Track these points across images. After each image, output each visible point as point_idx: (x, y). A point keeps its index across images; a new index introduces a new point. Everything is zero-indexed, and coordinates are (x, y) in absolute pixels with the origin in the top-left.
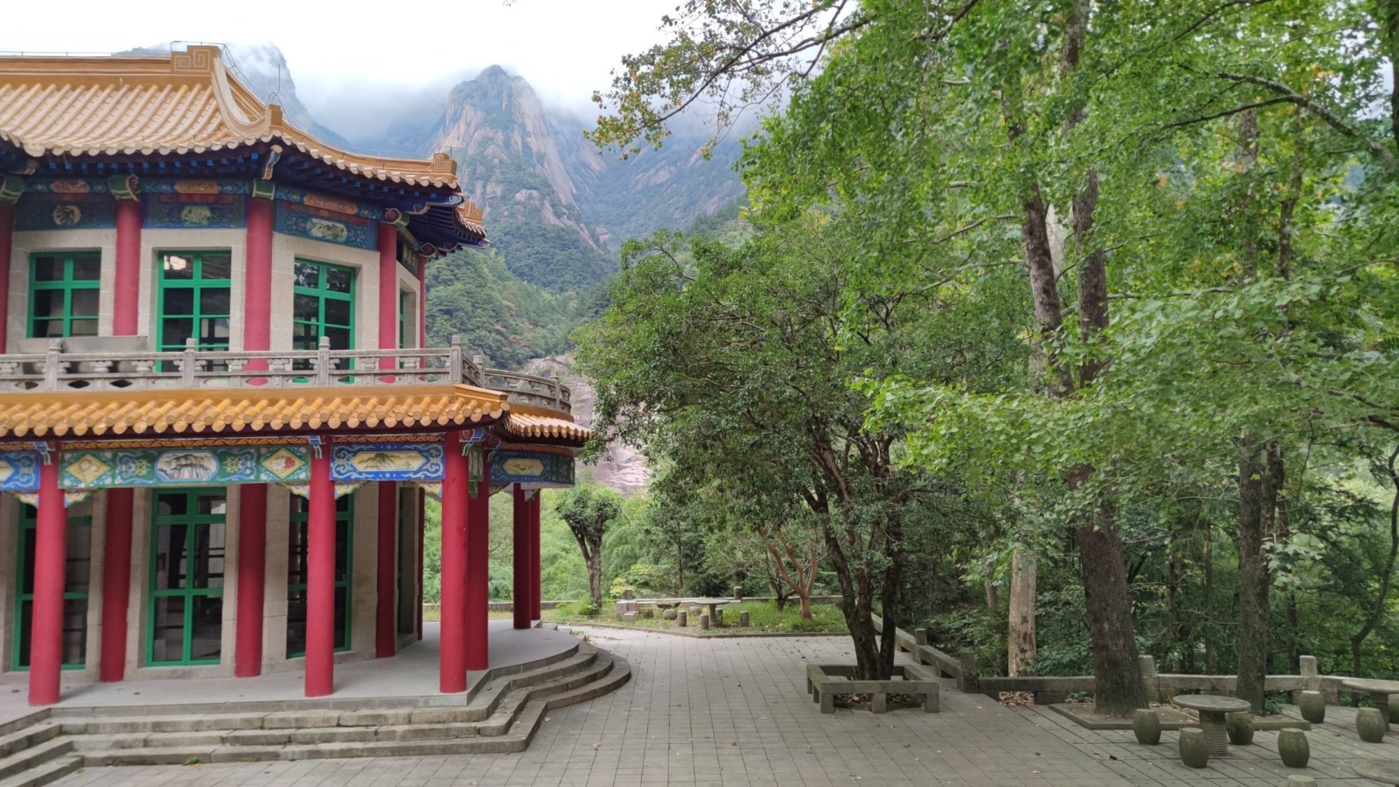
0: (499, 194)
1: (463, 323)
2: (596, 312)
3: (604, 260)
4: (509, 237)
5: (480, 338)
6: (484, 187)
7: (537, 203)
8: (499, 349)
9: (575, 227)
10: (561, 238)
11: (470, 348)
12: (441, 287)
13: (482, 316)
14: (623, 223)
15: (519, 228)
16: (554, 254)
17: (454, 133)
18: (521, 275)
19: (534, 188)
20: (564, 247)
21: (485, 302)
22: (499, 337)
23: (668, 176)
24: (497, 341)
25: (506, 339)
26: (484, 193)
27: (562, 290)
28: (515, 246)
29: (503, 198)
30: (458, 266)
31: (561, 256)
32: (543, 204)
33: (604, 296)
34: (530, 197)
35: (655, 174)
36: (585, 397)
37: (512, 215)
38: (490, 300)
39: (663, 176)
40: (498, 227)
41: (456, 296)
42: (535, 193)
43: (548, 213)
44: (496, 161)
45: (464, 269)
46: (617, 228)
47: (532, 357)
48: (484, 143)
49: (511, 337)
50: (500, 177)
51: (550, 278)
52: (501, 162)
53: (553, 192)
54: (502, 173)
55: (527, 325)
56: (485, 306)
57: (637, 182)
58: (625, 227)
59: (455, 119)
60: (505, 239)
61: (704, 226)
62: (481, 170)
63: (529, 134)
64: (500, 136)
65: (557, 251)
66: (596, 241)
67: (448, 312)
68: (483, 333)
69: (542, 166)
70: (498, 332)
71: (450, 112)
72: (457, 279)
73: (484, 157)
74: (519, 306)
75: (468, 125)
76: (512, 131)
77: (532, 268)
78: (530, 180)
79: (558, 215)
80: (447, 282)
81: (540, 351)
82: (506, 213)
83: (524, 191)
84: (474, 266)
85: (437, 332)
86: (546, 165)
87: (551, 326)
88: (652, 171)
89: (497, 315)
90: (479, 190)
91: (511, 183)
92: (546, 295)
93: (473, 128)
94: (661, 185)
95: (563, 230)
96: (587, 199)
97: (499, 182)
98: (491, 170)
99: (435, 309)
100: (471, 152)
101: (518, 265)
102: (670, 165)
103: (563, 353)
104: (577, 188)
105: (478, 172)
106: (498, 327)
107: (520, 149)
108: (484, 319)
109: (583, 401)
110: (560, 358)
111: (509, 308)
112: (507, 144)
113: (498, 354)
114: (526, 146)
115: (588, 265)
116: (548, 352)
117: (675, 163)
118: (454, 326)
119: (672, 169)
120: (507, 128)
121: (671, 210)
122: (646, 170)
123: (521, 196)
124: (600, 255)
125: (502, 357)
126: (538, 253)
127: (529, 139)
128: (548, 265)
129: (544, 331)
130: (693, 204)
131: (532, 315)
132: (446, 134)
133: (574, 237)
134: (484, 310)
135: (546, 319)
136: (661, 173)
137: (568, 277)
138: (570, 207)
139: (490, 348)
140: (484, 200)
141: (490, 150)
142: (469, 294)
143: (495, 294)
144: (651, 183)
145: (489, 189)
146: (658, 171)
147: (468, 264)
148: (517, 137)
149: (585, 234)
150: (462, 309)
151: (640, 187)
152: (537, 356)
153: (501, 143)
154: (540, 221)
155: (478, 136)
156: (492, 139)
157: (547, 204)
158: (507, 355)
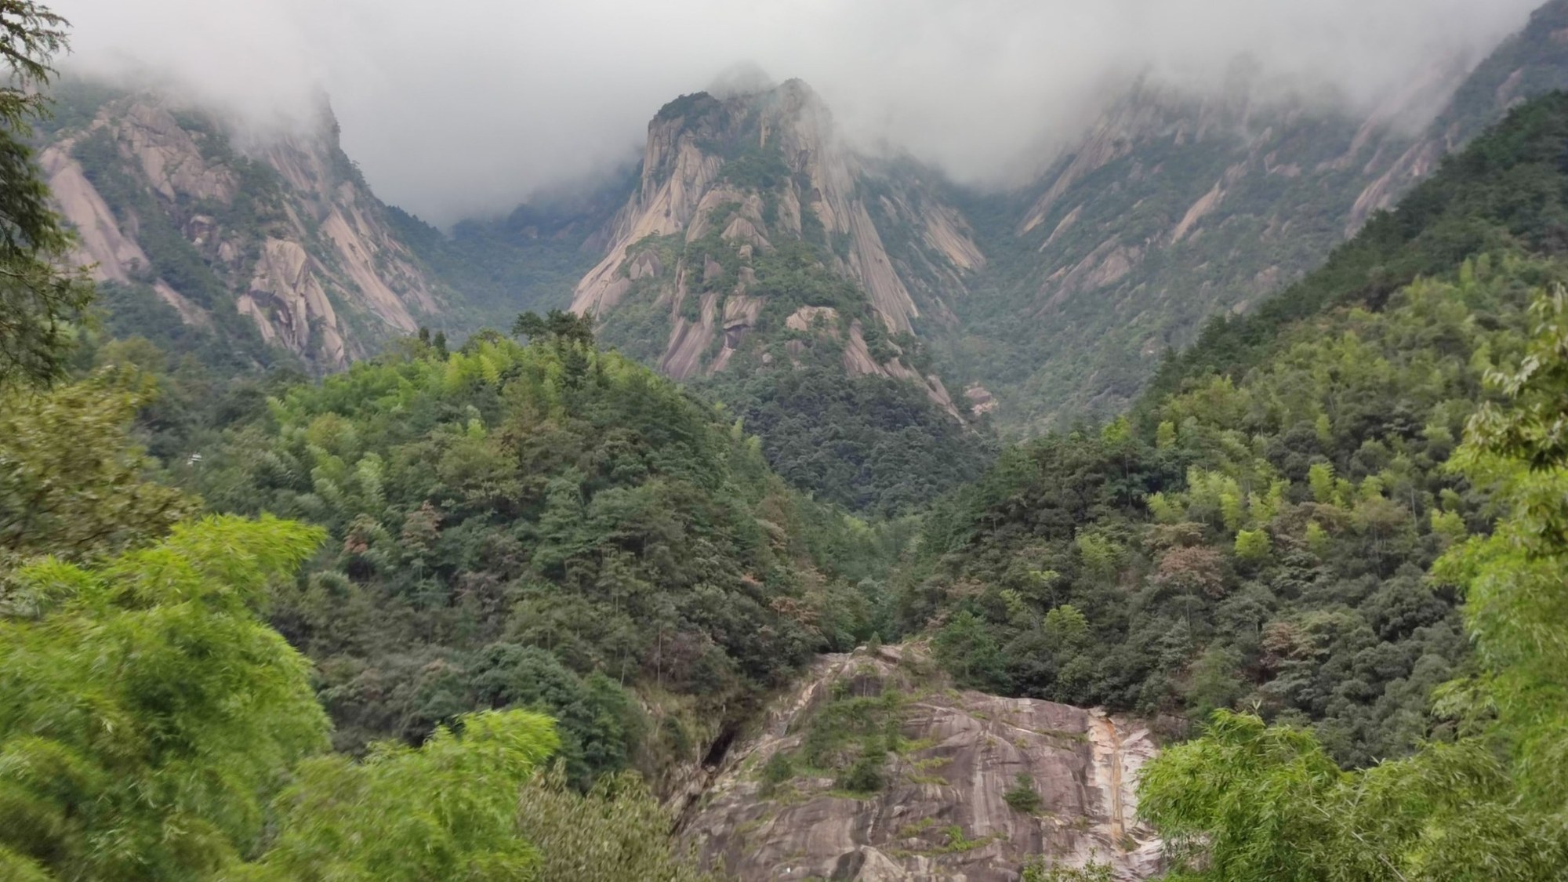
0: (751, 318)
1: (664, 569)
2: (976, 540)
3: (984, 449)
4: (770, 405)
5: (702, 603)
6: (720, 305)
7: (834, 333)
8: (748, 628)
9: (919, 383)
10: (888, 403)
11: (681, 627)
12: (618, 490)
13: (708, 553)
14: (1025, 375)
15: (794, 385)
16: (872, 438)
17: (658, 202)
18: (802, 485)
19: (827, 303)
20: (893, 423)
21: (716, 520)
22: (748, 602)
23: (1124, 269)
24: (744, 610)
25: (765, 604)
26: (719, 319)
27: (889, 515)
28: (785, 423)
29: (761, 326)
30: (657, 443)
31: (887, 440)
32: (846, 336)
33: (992, 499)
34: (820, 321)
35: (1095, 266)
36: (953, 740)
37: (780, 360)
38: (725, 517)
39: (1114, 269)
40: (749, 385)
41: (650, 506)
42: (829, 312)
43: (859, 358)
44: (746, 250)
45: (669, 448)
46: (1013, 387)
47: (825, 650)
48: (720, 217)
49: (775, 602)
50: (754, 282)
51: (863, 490)
52: (756, 252)
53: (869, 309)
54: (759, 274)
55: (810, 574)
56: (718, 531)
57: (1054, 286)
58: (1028, 382)
59: (661, 176)
60: (763, 409)
61: (1230, 337)
62: (713, 270)
63: (815, 195)
64: (754, 203)
65: (878, 430)
66: (966, 411)
67: (634, 545)
68: (711, 591)
69: (846, 260)
70: (746, 590)
71: (651, 162)
72: (654, 471)
73: (721, 244)
74: (791, 531)
75: (688, 184)
76: (781, 190)
77: (822, 471)
78: (818, 285)
79: (881, 357)
80: (630, 479)
81: (843, 635)
82: (766, 358)
83: (805, 311)
84: (692, 442)
85: (606, 590)
86: (852, 256)
87: (867, 581)
88: (1089, 260)
89: (744, 551)
90: (708, 315)
91: (777, 293)
92: (856, 523)
93: (698, 191)
94: (1112, 287)
95: (892, 385)
96: (943, 330)
97: (751, 294)
98: (734, 270)
99: (603, 537)
100: (693, 235)
101: (791, 463)
102: (1128, 243)
103: (897, 639)
104: (921, 306)
105: (707, 275)
106: (747, 578)
107: (797, 223)
108: (714, 560)
109: (948, 751)
110: (889, 650)
111: (771, 535)
112: (770, 216)
113: (747, 641)
114: (810, 220)
115: (949, 459)
116: (861, 636)
117: (1139, 240)
118: (643, 575)
119: (1134, 252)
120: (768, 183)
121: (1135, 339)
122: (1073, 260)
123: (799, 320)
124: (975, 440)
125: (756, 650)
126: (836, 436)
127: (817, 206)
128: (859, 461)
129: (853, 592)
130: (1186, 322)
131: (825, 557)
132: (642, 205)
133: (918, 401)
134: (714, 539)
135: (857, 566)
136: (1110, 262)
137: (902, 487)
138: (905, 341)
139: (727, 626)
140: (720, 333)
141: (733, 229)
142: (680, 502)
143: (739, 504)
144: (1087, 286)
145: (730, 309)
146: (1101, 258)
147: (676, 436)
148: (790, 202)
149: (941, 396)
150: (662, 537)
151: (1060, 295)
152: (835, 646)
153: (756, 214)
154: (842, 370)
155: (707, 203)
156: (737, 206)
157: (857, 337)
158: (765, 644)
